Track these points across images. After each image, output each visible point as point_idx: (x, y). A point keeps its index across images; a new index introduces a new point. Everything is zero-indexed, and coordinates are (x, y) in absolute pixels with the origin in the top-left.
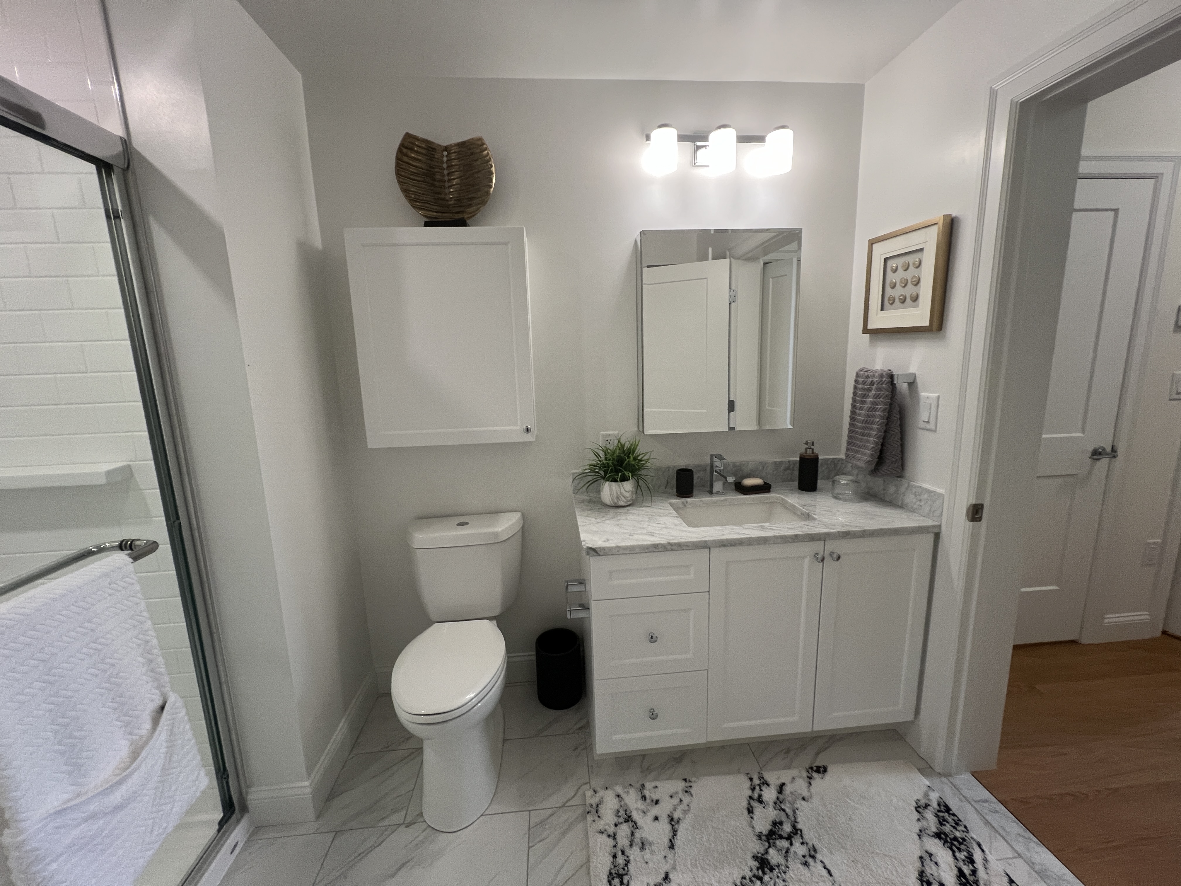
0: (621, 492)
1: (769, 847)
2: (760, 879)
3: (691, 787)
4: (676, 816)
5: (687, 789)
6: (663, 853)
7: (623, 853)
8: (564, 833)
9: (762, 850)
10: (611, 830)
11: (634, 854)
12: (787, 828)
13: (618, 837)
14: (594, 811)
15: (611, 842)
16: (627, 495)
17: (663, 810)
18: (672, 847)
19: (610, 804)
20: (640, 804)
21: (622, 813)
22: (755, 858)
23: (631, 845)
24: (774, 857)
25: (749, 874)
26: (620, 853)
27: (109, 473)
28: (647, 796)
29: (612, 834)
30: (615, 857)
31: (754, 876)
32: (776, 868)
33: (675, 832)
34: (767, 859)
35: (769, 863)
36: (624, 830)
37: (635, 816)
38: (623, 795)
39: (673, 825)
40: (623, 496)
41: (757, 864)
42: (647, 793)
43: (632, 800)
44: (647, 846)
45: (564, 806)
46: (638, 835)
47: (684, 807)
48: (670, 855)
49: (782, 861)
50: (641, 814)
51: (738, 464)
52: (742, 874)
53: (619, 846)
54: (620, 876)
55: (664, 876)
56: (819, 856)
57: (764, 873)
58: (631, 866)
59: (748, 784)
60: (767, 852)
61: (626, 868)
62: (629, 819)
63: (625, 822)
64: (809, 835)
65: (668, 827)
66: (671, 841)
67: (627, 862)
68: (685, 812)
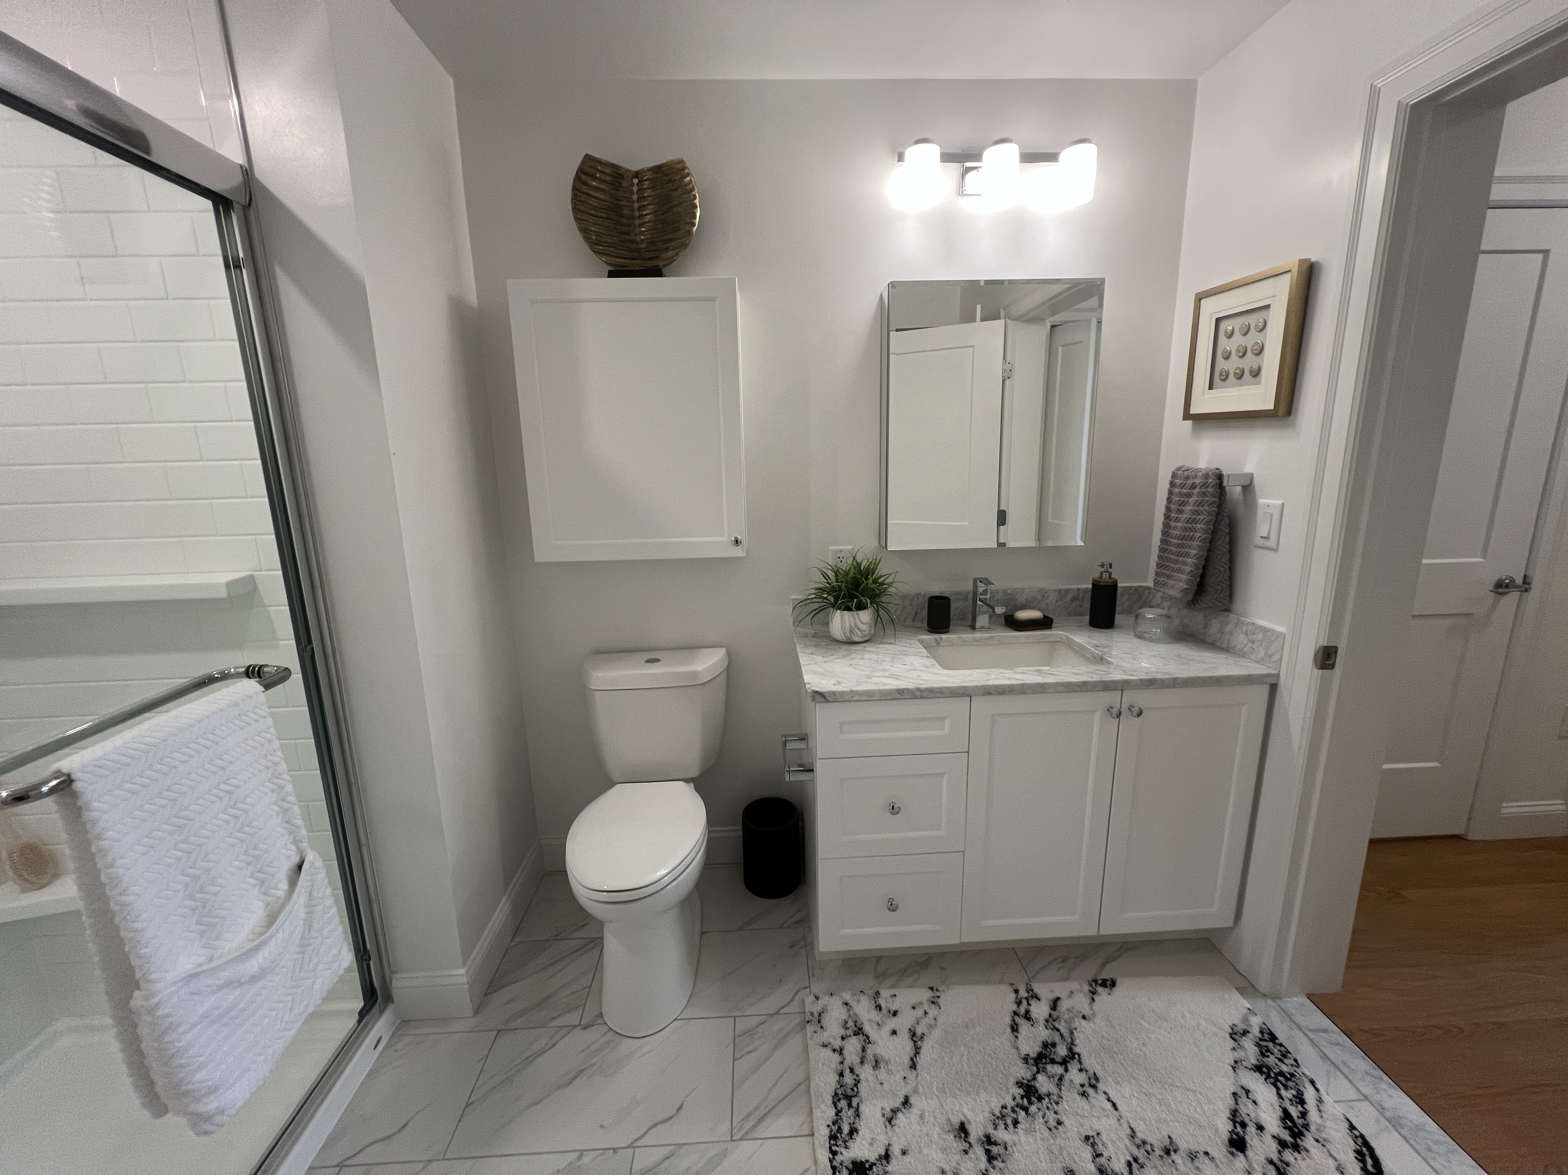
0: (856, 626)
1: (1038, 1072)
2: (1026, 1110)
3: (939, 997)
4: (919, 1031)
5: (933, 1000)
6: (902, 1074)
7: (852, 1070)
8: (778, 1046)
9: (1028, 1075)
10: (837, 1044)
11: (866, 1072)
12: (1062, 1051)
13: (845, 1052)
14: (815, 1020)
15: (836, 1057)
16: (864, 627)
17: (903, 1022)
18: (913, 1066)
19: (835, 1015)
20: (874, 1015)
21: (851, 1024)
22: (1019, 1084)
23: (862, 1062)
24: (1043, 1084)
25: (1010, 1103)
26: (848, 1071)
27: (230, 585)
28: (883, 1006)
29: (838, 1048)
30: (841, 1075)
31: (1017, 1106)
32: (1046, 1098)
33: (917, 1050)
34: (1035, 1087)
35: (1037, 1091)
36: (853, 1046)
37: (868, 1028)
38: (853, 1004)
39: (915, 1042)
40: (859, 630)
41: (1021, 1091)
42: (882, 1002)
43: (864, 1009)
44: (882, 1065)
45: (777, 1013)
46: (870, 1050)
47: (929, 1020)
48: (911, 1075)
49: (1053, 1089)
50: (876, 1027)
51: (1009, 591)
52: (1002, 1103)
53: (847, 1063)
54: (849, 1098)
55: (902, 1100)
56: (1101, 1086)
57: (1030, 1103)
58: (862, 1087)
59: (1013, 996)
60: (1034, 1078)
61: (855, 1089)
62: (859, 1031)
63: (854, 1035)
64: (1089, 1062)
65: (909, 1045)
66: (912, 1059)
67: (857, 1082)
68: (930, 1027)
